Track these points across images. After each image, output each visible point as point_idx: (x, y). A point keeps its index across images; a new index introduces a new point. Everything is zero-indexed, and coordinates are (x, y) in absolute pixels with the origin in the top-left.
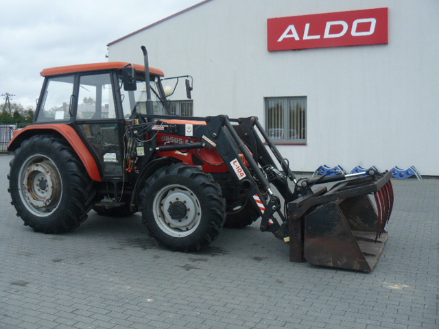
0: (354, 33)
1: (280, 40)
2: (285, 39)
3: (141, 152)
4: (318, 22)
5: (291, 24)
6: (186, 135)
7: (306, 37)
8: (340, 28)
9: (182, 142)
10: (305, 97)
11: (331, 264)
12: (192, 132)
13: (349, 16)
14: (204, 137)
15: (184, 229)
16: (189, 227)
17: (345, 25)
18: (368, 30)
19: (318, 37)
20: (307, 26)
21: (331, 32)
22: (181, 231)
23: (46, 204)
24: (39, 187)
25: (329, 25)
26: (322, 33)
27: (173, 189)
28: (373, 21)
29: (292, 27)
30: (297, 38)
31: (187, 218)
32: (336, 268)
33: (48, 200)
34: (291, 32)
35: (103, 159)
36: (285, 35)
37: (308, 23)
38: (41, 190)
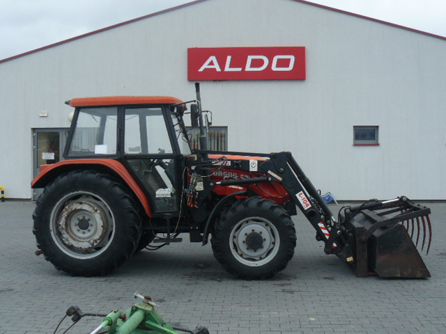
0: (274, 68)
1: (201, 70)
2: (206, 69)
3: (200, 187)
4: (239, 55)
5: (213, 55)
6: (251, 170)
7: (227, 69)
8: (260, 63)
9: (236, 177)
10: (227, 127)
11: (399, 275)
12: (256, 167)
13: (270, 52)
14: (269, 172)
15: (258, 258)
16: (263, 256)
17: (266, 61)
18: (287, 66)
19: (240, 69)
20: (229, 58)
21: (252, 66)
22: (254, 260)
23: (93, 244)
24: (78, 228)
25: (250, 58)
26: (244, 66)
27: (247, 222)
28: (292, 58)
29: (213, 58)
30: (218, 69)
31: (262, 247)
32: (403, 278)
33: (96, 241)
34: (212, 63)
35: (155, 195)
36: (205, 66)
37: (229, 55)
38: (81, 230)
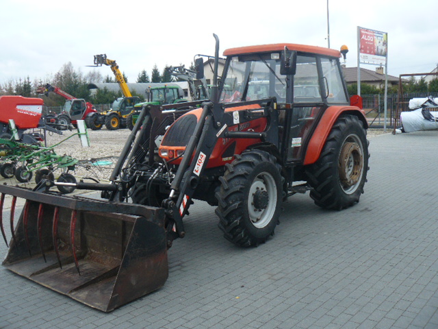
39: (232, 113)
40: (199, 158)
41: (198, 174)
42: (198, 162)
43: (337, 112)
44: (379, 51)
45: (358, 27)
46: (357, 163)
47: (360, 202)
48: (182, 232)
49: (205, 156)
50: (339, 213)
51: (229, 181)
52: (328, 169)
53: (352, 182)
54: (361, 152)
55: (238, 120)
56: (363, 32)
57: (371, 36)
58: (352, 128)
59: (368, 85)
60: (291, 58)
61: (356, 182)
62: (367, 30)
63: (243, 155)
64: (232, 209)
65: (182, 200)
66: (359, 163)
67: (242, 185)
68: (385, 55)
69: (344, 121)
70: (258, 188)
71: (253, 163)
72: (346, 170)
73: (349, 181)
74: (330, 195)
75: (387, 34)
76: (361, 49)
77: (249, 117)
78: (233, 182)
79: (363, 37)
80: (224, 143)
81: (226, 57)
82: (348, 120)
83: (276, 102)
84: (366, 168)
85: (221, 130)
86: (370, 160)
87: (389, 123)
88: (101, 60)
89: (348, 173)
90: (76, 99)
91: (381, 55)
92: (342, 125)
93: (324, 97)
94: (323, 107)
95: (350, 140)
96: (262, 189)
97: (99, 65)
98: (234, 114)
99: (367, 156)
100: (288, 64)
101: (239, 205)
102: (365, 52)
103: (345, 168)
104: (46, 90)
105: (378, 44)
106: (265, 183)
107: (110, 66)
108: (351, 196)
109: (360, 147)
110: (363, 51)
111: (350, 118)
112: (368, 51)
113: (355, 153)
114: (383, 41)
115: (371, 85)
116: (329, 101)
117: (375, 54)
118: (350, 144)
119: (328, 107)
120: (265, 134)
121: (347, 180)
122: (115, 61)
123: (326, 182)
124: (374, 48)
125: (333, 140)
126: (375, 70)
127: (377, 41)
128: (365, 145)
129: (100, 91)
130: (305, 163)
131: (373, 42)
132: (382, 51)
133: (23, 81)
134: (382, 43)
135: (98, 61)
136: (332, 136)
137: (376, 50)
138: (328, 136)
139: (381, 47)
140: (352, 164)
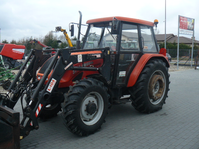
39: (77, 56)
40: (52, 82)
41: (50, 91)
42: (50, 84)
43: (148, 57)
44: (190, 28)
45: (179, 16)
46: (161, 87)
47: (162, 109)
48: (37, 126)
49: (55, 81)
50: (148, 115)
51: (69, 96)
52: (141, 90)
53: (157, 98)
54: (164, 80)
55: (82, 60)
56: (181, 18)
57: (185, 20)
58: (158, 67)
59: (186, 45)
60: (117, 24)
61: (160, 98)
62: (183, 17)
63: (80, 81)
64: (69, 114)
65: (38, 107)
66: (162, 87)
67: (76, 100)
68: (193, 30)
69: (153, 63)
70: (89, 101)
71: (85, 86)
72: (153, 90)
73: (155, 97)
74: (142, 105)
75: (194, 20)
76: (180, 26)
77: (89, 58)
78: (71, 98)
79: (181, 21)
80: (74, 73)
81: (88, 25)
82: (156, 62)
83: (109, 50)
84: (168, 90)
85: (69, 66)
86: (170, 85)
87: (194, 63)
88: (59, 29)
89: (155, 93)
90: (48, 47)
91: (191, 30)
92: (152, 65)
93: (141, 48)
94: (140, 54)
95: (157, 73)
96: (93, 102)
97: (58, 31)
98: (78, 56)
99: (168, 83)
100: (115, 28)
101: (73, 112)
102: (182, 28)
103: (152, 90)
104: (34, 42)
105: (189, 24)
106: (96, 98)
107: (63, 32)
108: (157, 106)
109: (163, 78)
110: (181, 27)
111: (157, 61)
112: (184, 28)
113: (160, 81)
114: (192, 23)
115: (188, 45)
116: (144, 51)
117: (187, 29)
118: (157, 76)
119: (144, 54)
120: (101, 69)
121: (153, 96)
122: (65, 30)
123: (140, 98)
124: (187, 26)
125: (145, 73)
126: (191, 38)
127: (188, 23)
128: (167, 76)
129: (62, 44)
130: (128, 86)
131: (187, 23)
132: (191, 28)
133: (29, 38)
134: (191, 24)
135: (57, 29)
136: (145, 71)
137: (188, 27)
138: (142, 71)
139: (191, 26)
140: (158, 87)
